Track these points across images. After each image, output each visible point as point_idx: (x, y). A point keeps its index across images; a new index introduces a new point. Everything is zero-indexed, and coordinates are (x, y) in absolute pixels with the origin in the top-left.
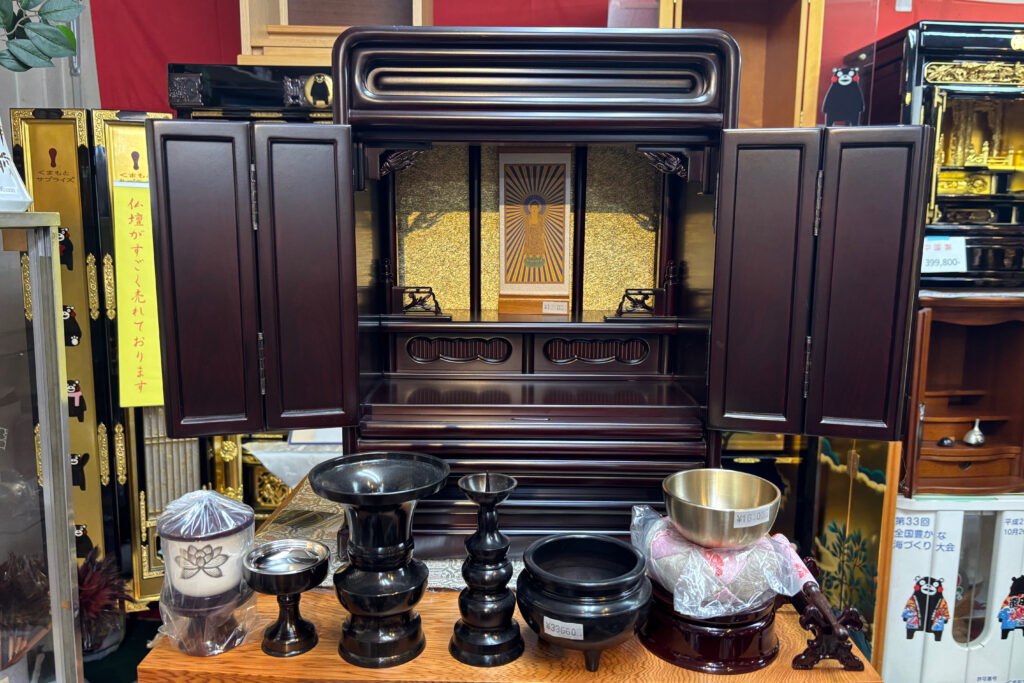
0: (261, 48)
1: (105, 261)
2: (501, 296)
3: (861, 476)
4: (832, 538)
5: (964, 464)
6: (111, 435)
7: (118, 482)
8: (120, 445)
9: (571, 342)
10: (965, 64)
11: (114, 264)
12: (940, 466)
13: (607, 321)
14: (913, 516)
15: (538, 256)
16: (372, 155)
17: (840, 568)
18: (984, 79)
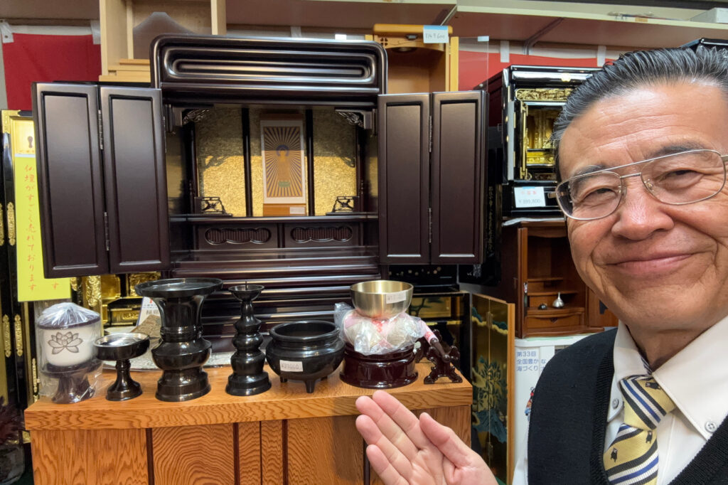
0: (115, 71)
1: (9, 207)
2: (264, 205)
3: (495, 327)
4: (481, 367)
5: (554, 319)
6: (12, 322)
7: (17, 355)
8: (18, 330)
9: (307, 229)
10: (538, 90)
11: (14, 209)
12: (540, 320)
13: (327, 215)
14: (527, 351)
15: (286, 181)
16: (177, 112)
17: (487, 384)
18: (549, 98)
